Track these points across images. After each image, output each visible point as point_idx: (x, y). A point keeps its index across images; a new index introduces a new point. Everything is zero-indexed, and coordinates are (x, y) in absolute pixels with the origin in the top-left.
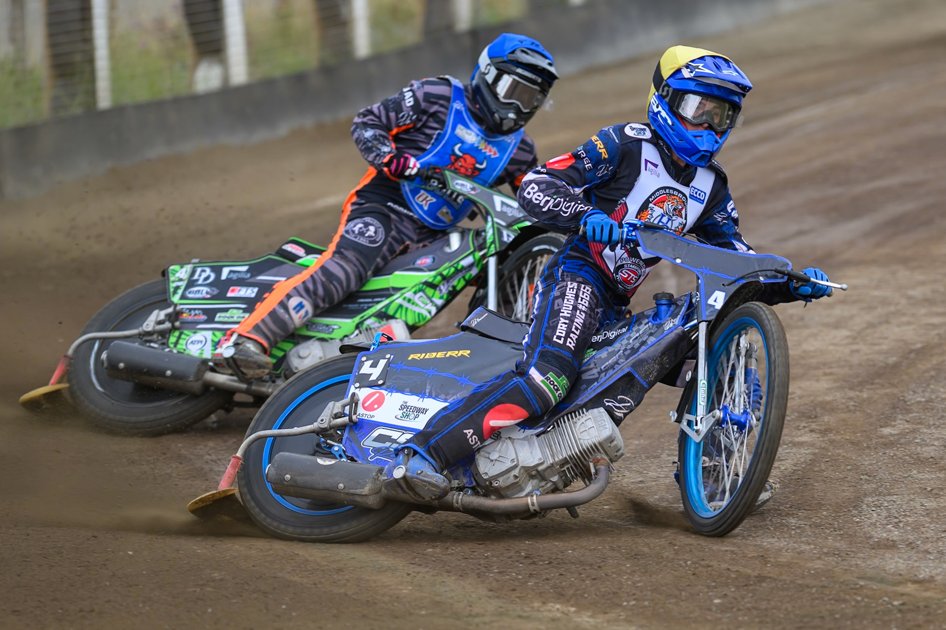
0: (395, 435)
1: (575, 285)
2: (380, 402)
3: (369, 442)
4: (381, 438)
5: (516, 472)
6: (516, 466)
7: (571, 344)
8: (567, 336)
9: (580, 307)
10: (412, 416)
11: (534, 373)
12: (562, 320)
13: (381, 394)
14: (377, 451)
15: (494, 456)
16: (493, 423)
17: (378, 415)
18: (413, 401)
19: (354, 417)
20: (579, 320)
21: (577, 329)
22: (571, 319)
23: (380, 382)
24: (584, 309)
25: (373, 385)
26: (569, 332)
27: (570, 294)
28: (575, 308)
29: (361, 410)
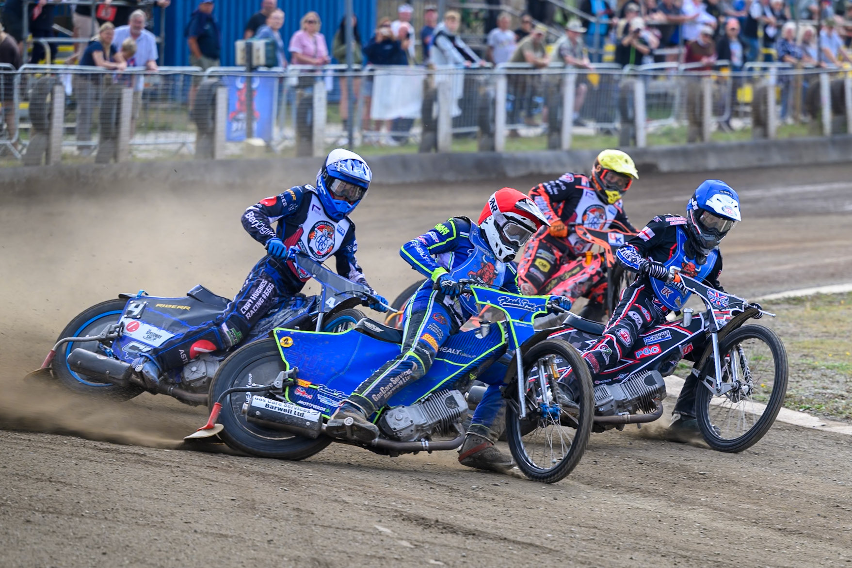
0: (141, 347)
1: (266, 282)
2: (136, 327)
3: (126, 349)
4: (133, 348)
5: (205, 380)
6: (205, 377)
7: (248, 316)
8: (248, 311)
9: (263, 296)
10: (152, 338)
11: (224, 327)
12: (250, 300)
13: (138, 324)
14: (130, 354)
15: (194, 369)
16: (196, 349)
17: (134, 335)
18: (155, 330)
19: (121, 334)
20: (260, 303)
21: (256, 308)
22: (255, 302)
23: (138, 317)
24: (265, 297)
25: (134, 318)
26: (251, 308)
27: (261, 287)
28: (260, 296)
29: (125, 331)
